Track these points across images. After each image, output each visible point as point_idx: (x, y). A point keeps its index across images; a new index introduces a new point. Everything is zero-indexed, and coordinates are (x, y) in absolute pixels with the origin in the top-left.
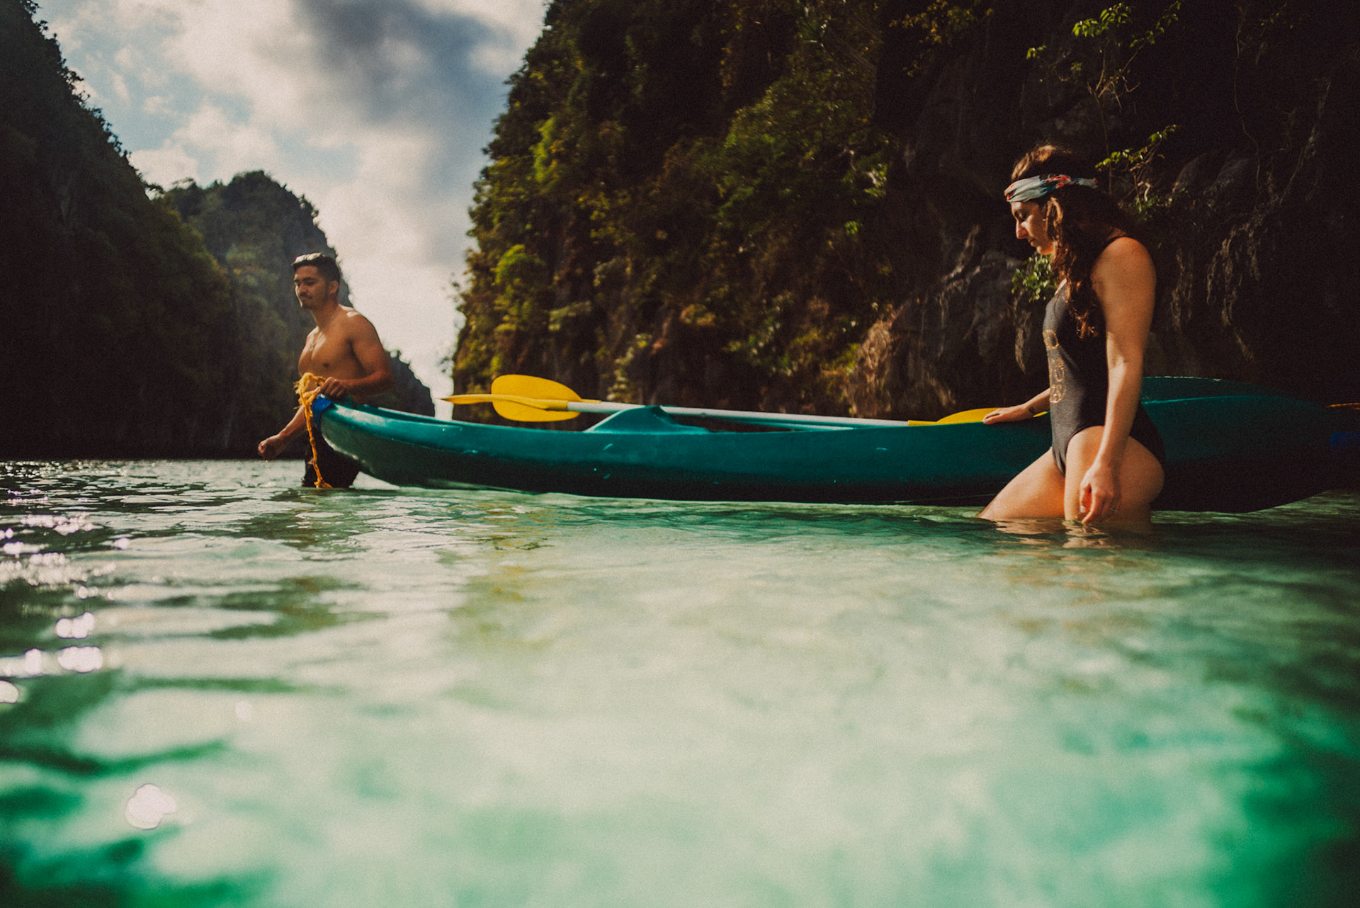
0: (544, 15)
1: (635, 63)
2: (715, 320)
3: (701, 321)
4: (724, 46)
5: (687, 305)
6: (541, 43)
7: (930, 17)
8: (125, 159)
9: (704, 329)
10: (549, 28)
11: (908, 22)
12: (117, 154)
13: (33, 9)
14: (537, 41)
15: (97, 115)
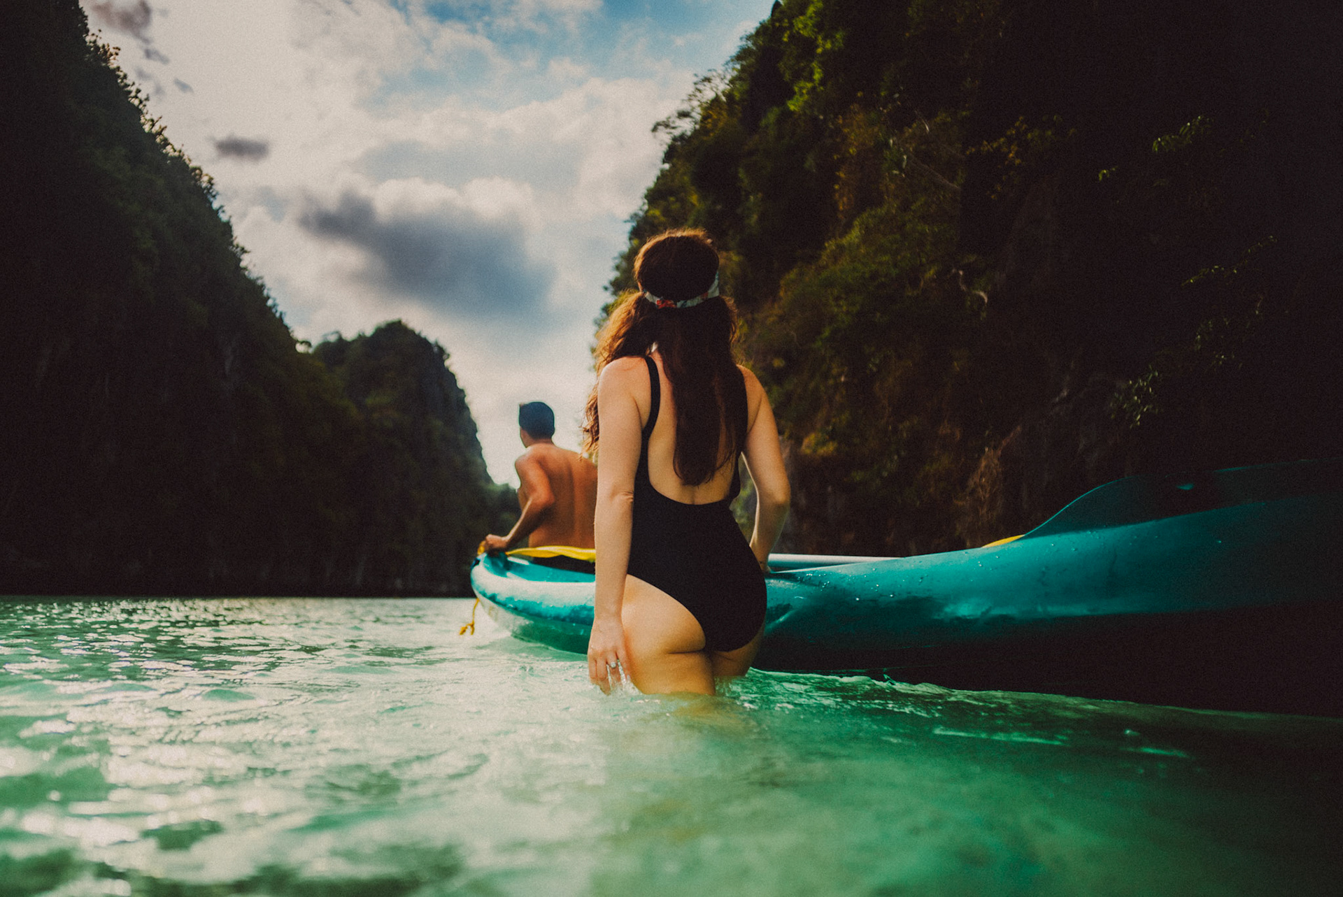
0: (662, 155)
1: (748, 194)
2: (837, 450)
3: (822, 451)
4: (839, 171)
5: (807, 434)
6: (661, 181)
7: (1010, 141)
8: (281, 319)
9: (825, 459)
10: (667, 166)
11: (986, 147)
12: (274, 315)
13: (214, 196)
14: (655, 180)
15: (259, 282)
